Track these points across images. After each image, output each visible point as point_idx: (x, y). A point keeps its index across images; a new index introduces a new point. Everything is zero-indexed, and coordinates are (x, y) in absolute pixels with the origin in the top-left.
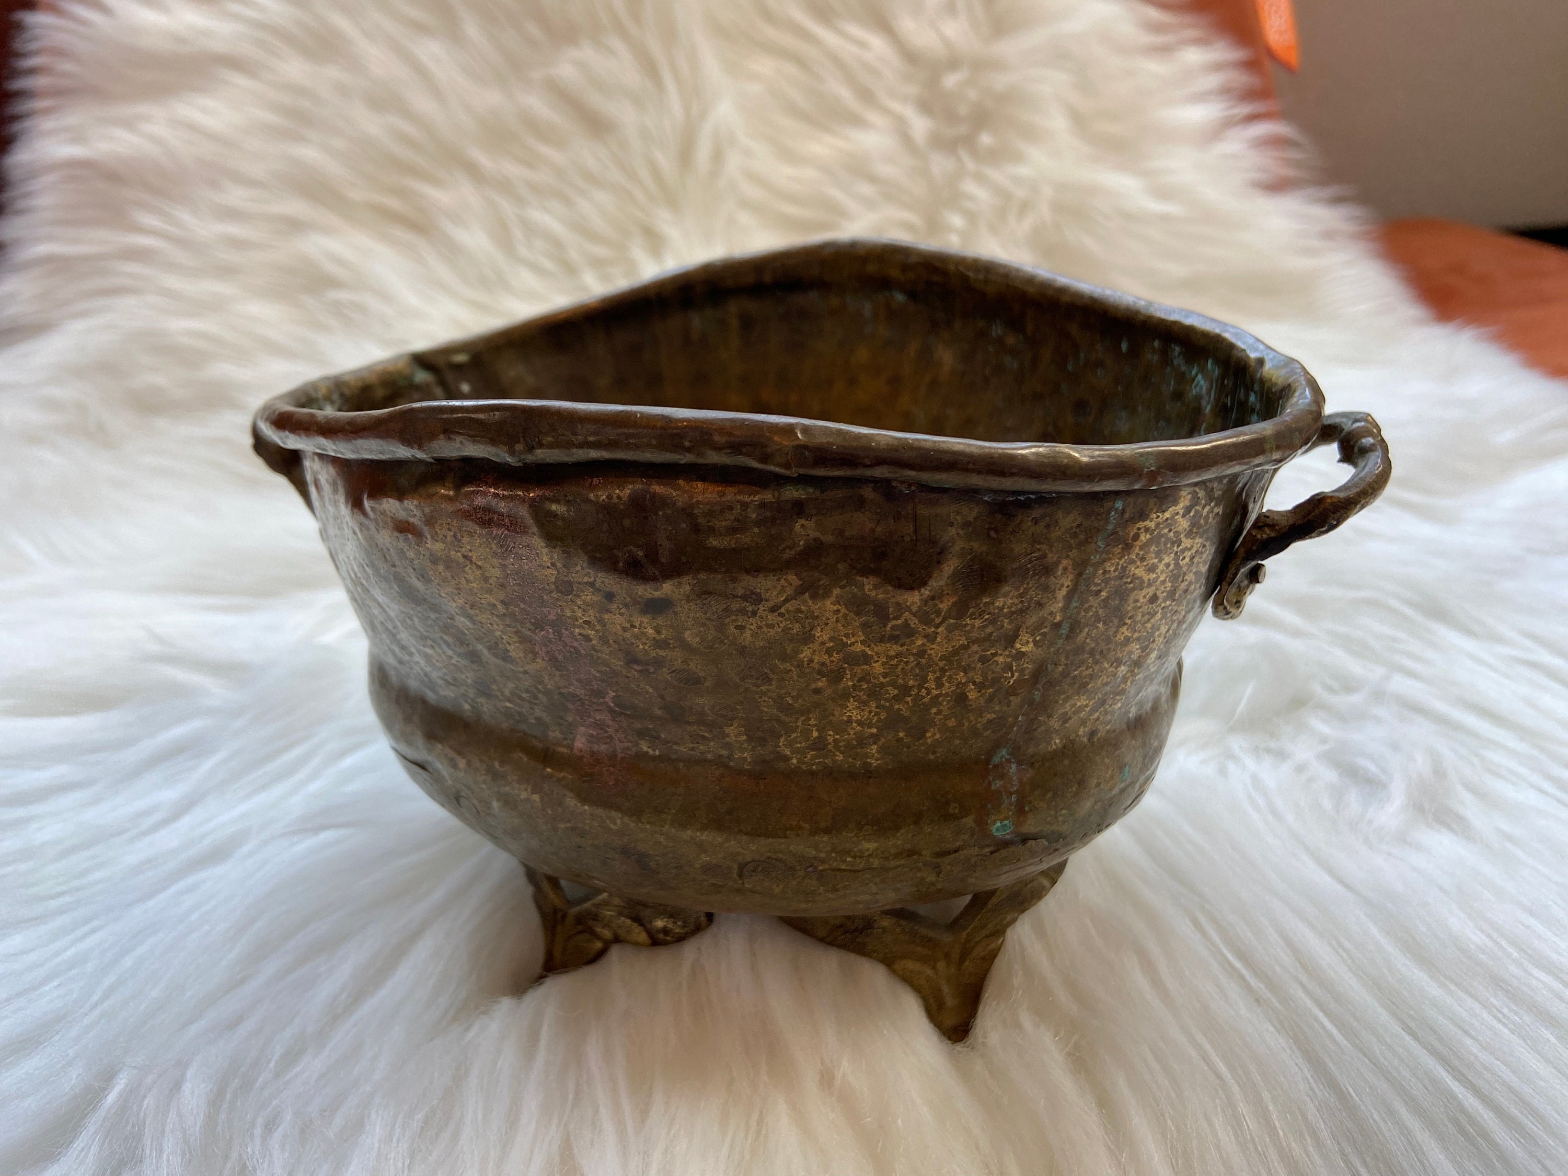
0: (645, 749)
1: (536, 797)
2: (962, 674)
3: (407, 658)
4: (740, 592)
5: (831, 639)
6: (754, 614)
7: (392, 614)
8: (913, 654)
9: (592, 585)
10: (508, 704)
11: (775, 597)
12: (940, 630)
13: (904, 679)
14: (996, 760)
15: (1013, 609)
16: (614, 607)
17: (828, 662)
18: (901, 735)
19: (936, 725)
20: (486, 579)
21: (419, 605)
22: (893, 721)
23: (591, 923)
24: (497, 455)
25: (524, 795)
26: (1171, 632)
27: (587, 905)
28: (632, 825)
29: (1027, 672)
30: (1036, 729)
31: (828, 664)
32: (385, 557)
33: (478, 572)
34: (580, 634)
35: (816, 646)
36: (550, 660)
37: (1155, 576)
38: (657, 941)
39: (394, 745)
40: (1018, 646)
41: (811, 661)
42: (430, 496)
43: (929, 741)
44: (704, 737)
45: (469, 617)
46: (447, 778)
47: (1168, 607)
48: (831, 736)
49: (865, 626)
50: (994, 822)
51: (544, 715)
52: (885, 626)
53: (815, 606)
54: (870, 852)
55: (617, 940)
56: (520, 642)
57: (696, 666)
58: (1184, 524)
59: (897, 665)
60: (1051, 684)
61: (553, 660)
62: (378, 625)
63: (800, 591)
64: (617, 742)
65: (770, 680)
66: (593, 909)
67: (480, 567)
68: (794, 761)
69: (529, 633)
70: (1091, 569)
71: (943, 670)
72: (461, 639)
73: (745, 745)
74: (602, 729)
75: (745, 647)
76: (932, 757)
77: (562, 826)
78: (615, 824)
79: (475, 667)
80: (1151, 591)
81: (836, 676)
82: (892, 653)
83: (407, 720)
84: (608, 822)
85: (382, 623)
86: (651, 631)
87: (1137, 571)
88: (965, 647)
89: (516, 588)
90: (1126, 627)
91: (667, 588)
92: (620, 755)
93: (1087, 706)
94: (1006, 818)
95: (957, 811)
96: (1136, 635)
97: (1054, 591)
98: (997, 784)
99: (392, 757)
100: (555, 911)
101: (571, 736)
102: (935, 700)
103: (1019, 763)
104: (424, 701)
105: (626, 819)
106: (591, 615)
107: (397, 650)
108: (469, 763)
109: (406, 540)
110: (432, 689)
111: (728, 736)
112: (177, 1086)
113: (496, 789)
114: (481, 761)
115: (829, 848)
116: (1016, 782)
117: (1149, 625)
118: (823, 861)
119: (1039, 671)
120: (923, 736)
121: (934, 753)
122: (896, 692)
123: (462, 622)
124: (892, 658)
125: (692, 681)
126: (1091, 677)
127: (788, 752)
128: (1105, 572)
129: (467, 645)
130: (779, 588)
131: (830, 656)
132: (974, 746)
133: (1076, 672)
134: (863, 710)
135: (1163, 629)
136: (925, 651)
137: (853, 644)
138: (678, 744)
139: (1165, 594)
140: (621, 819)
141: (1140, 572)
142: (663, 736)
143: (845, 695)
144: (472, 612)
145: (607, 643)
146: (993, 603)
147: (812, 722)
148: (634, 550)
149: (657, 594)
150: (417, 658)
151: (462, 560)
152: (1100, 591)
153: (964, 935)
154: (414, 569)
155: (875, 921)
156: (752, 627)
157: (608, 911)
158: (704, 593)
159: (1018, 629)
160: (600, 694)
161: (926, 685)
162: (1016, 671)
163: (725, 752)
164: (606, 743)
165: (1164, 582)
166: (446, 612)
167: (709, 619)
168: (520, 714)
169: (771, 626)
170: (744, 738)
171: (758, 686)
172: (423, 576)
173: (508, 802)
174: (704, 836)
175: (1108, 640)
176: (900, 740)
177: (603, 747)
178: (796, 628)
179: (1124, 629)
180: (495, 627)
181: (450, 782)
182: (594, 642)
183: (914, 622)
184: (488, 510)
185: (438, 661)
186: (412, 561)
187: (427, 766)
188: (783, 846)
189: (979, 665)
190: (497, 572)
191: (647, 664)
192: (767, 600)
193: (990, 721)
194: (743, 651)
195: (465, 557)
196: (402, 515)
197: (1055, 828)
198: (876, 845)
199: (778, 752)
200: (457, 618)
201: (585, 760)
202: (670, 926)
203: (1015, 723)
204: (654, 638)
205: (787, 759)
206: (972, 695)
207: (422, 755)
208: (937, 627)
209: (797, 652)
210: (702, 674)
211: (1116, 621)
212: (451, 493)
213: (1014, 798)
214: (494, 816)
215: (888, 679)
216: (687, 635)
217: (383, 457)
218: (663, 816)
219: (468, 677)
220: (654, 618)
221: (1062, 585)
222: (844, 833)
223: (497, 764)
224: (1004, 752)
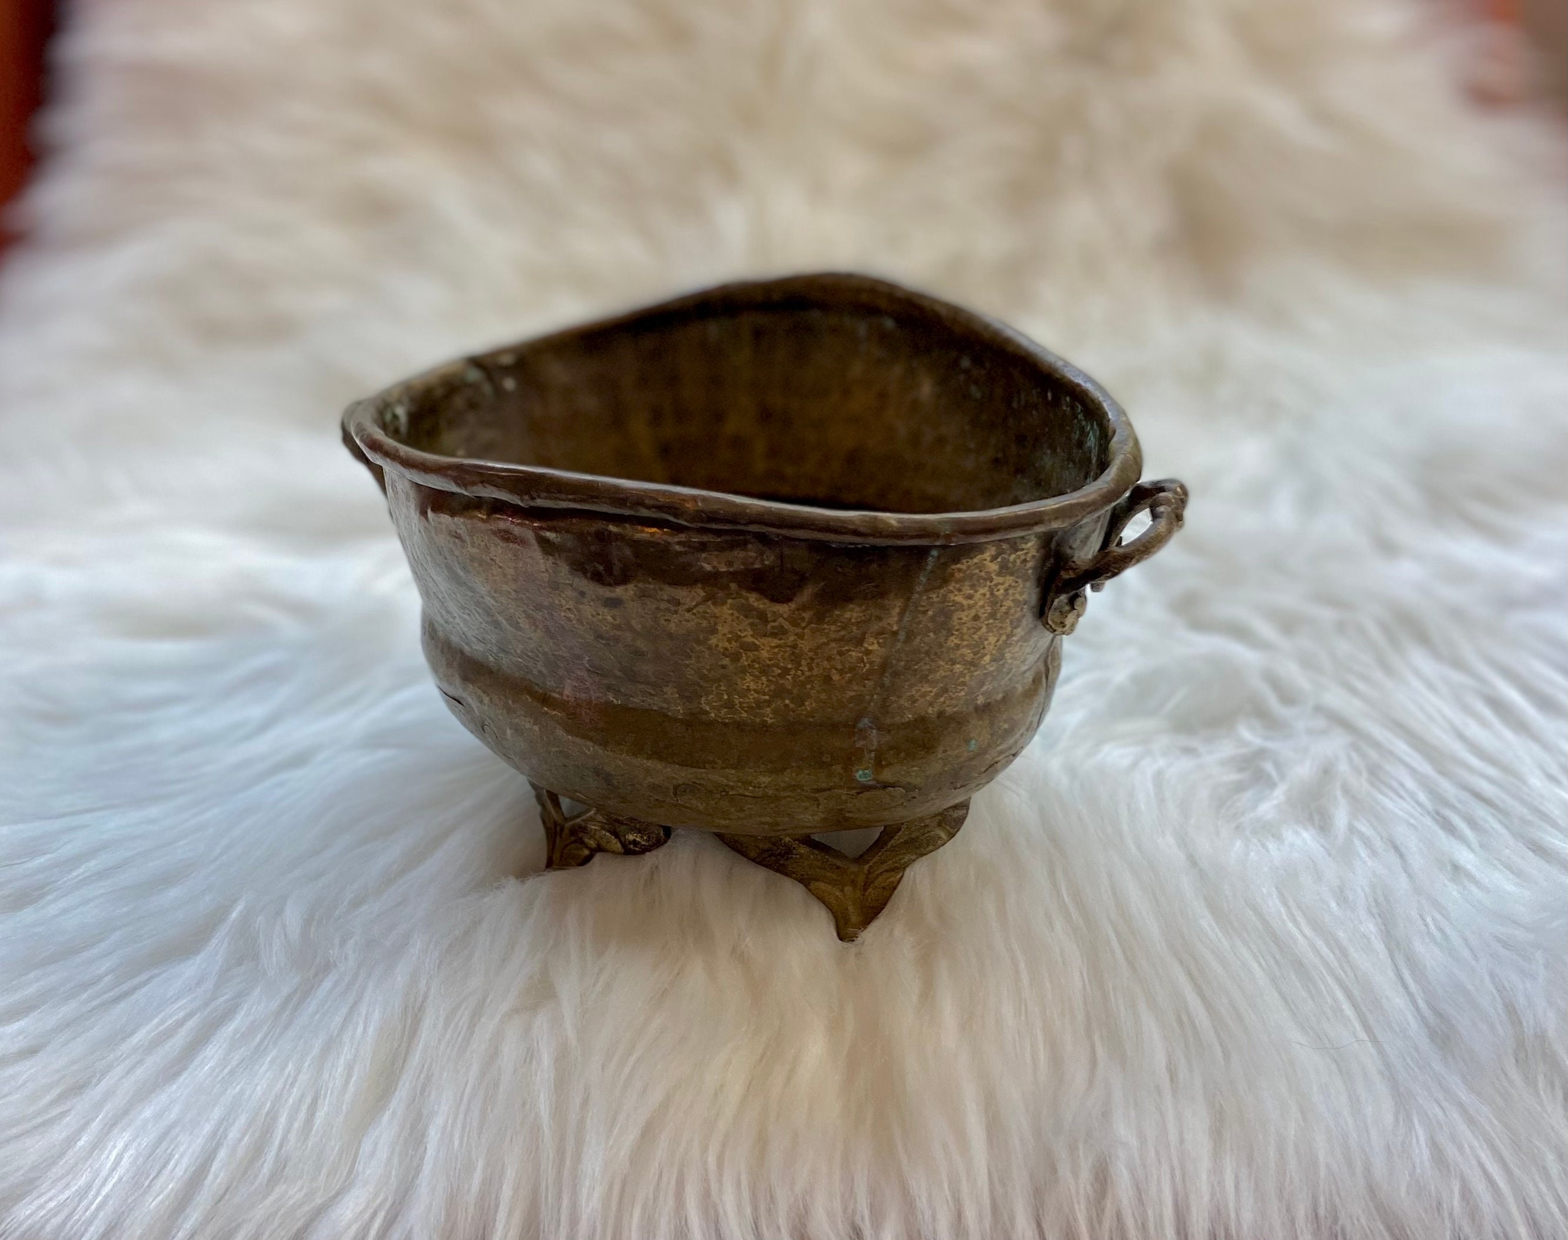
0: (612, 699)
1: (536, 728)
2: (826, 662)
3: (451, 620)
4: (665, 597)
5: (730, 632)
6: (676, 612)
7: (443, 589)
8: (788, 646)
9: (571, 585)
10: (520, 660)
11: (689, 602)
12: (806, 631)
13: (784, 663)
14: (861, 725)
15: (859, 620)
16: (585, 600)
17: (729, 647)
18: (787, 702)
19: (811, 697)
20: (505, 575)
21: (461, 586)
22: (780, 693)
23: (580, 835)
24: (513, 500)
25: (528, 726)
26: (1000, 642)
27: (578, 820)
28: (601, 751)
29: (876, 664)
30: (890, 705)
31: (730, 649)
32: (440, 552)
33: (500, 570)
34: (565, 616)
35: (719, 636)
36: (545, 632)
37: (973, 602)
38: (630, 851)
39: (439, 684)
40: (866, 645)
41: (717, 646)
42: (471, 518)
43: (809, 708)
44: (651, 694)
45: (493, 598)
46: (476, 710)
47: (991, 624)
48: (737, 700)
49: (752, 625)
50: (857, 771)
51: (543, 669)
52: (766, 626)
53: (717, 611)
54: (766, 784)
55: (600, 849)
56: (526, 618)
57: (641, 644)
58: (994, 567)
59: (778, 653)
60: (896, 674)
61: (548, 631)
62: (432, 594)
63: (706, 600)
64: (592, 692)
65: (690, 657)
66: (583, 824)
67: (500, 567)
68: (713, 715)
69: (532, 612)
70: (917, 596)
71: (812, 659)
72: (488, 612)
73: (678, 701)
74: (582, 682)
75: (671, 633)
76: (811, 720)
77: (553, 750)
78: (589, 750)
79: (497, 631)
80: (973, 612)
81: (736, 658)
82: (773, 644)
83: (449, 665)
84: (584, 748)
85: (435, 593)
86: (609, 618)
87: (956, 598)
88: (827, 644)
89: (524, 583)
90: (954, 636)
91: (619, 591)
92: (594, 702)
93: (931, 692)
94: (867, 768)
95: (829, 760)
96: (965, 643)
97: (888, 609)
98: (860, 744)
99: (436, 693)
100: (556, 824)
101: (562, 686)
102: (809, 680)
103: (878, 729)
104: (462, 652)
105: (596, 747)
106: (571, 604)
107: (444, 613)
108: (491, 700)
109: (455, 543)
110: (468, 644)
111: (666, 693)
112: (279, 912)
113: (509, 720)
114: (500, 699)
115: (736, 779)
116: (875, 743)
117: (976, 637)
118: (732, 788)
119: (884, 666)
120: (803, 704)
121: (813, 717)
122: (780, 671)
123: (489, 601)
124: (774, 647)
125: (638, 654)
126: (930, 671)
127: (708, 708)
128: (929, 598)
129: (493, 616)
130: (691, 596)
131: (731, 643)
132: (843, 714)
133: (916, 667)
134: (757, 683)
135: (992, 639)
136: (797, 645)
137: (745, 636)
138: (633, 697)
139: (986, 615)
140: (593, 747)
141: (959, 598)
142: (623, 691)
143: (744, 671)
144: (496, 595)
145: (582, 623)
146: (843, 616)
147: (723, 688)
148: (597, 565)
149: (612, 595)
150: (458, 620)
151: (489, 561)
152: (927, 611)
153: (866, 867)
154: (459, 563)
155: (794, 848)
156: (676, 621)
157: (594, 825)
158: (643, 595)
159: (864, 634)
160: (580, 658)
161: (801, 668)
162: (868, 662)
163: (665, 705)
164: (585, 693)
165: (983, 607)
166: (478, 593)
167: (647, 614)
168: (527, 667)
169: (688, 621)
170: (677, 695)
171: (683, 661)
172: (464, 568)
173: (518, 730)
174: (649, 763)
175: (941, 646)
176: (786, 706)
177: (583, 696)
178: (705, 624)
179: (952, 638)
180: (510, 606)
181: (478, 714)
182: (574, 622)
183: (786, 625)
184: (507, 532)
185: (472, 624)
186: (457, 557)
187: (461, 700)
188: (704, 775)
189: (838, 657)
190: (511, 571)
191: (610, 640)
192: (684, 604)
193: (852, 697)
194: (670, 636)
195: (491, 559)
196: (453, 527)
197: (909, 780)
198: (770, 779)
199: (701, 708)
200: (486, 597)
201: (570, 703)
202: (638, 839)
203: (871, 700)
204: (612, 623)
205: (707, 713)
206: (836, 677)
207: (459, 693)
208: (804, 628)
209: (707, 639)
210: (644, 649)
211: (944, 632)
212: (485, 517)
213: (873, 755)
214: (507, 740)
215: (772, 662)
216: (633, 623)
217: (442, 489)
218: (622, 747)
219: (493, 638)
220: (610, 610)
221: (895, 606)
222: (746, 769)
223: (510, 702)
224: (866, 720)
